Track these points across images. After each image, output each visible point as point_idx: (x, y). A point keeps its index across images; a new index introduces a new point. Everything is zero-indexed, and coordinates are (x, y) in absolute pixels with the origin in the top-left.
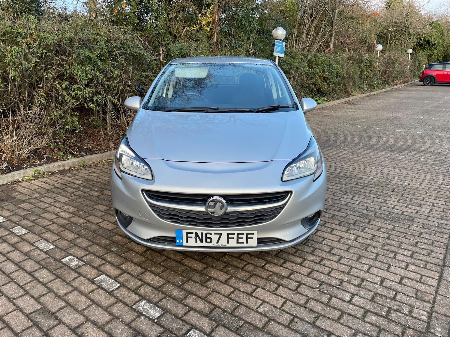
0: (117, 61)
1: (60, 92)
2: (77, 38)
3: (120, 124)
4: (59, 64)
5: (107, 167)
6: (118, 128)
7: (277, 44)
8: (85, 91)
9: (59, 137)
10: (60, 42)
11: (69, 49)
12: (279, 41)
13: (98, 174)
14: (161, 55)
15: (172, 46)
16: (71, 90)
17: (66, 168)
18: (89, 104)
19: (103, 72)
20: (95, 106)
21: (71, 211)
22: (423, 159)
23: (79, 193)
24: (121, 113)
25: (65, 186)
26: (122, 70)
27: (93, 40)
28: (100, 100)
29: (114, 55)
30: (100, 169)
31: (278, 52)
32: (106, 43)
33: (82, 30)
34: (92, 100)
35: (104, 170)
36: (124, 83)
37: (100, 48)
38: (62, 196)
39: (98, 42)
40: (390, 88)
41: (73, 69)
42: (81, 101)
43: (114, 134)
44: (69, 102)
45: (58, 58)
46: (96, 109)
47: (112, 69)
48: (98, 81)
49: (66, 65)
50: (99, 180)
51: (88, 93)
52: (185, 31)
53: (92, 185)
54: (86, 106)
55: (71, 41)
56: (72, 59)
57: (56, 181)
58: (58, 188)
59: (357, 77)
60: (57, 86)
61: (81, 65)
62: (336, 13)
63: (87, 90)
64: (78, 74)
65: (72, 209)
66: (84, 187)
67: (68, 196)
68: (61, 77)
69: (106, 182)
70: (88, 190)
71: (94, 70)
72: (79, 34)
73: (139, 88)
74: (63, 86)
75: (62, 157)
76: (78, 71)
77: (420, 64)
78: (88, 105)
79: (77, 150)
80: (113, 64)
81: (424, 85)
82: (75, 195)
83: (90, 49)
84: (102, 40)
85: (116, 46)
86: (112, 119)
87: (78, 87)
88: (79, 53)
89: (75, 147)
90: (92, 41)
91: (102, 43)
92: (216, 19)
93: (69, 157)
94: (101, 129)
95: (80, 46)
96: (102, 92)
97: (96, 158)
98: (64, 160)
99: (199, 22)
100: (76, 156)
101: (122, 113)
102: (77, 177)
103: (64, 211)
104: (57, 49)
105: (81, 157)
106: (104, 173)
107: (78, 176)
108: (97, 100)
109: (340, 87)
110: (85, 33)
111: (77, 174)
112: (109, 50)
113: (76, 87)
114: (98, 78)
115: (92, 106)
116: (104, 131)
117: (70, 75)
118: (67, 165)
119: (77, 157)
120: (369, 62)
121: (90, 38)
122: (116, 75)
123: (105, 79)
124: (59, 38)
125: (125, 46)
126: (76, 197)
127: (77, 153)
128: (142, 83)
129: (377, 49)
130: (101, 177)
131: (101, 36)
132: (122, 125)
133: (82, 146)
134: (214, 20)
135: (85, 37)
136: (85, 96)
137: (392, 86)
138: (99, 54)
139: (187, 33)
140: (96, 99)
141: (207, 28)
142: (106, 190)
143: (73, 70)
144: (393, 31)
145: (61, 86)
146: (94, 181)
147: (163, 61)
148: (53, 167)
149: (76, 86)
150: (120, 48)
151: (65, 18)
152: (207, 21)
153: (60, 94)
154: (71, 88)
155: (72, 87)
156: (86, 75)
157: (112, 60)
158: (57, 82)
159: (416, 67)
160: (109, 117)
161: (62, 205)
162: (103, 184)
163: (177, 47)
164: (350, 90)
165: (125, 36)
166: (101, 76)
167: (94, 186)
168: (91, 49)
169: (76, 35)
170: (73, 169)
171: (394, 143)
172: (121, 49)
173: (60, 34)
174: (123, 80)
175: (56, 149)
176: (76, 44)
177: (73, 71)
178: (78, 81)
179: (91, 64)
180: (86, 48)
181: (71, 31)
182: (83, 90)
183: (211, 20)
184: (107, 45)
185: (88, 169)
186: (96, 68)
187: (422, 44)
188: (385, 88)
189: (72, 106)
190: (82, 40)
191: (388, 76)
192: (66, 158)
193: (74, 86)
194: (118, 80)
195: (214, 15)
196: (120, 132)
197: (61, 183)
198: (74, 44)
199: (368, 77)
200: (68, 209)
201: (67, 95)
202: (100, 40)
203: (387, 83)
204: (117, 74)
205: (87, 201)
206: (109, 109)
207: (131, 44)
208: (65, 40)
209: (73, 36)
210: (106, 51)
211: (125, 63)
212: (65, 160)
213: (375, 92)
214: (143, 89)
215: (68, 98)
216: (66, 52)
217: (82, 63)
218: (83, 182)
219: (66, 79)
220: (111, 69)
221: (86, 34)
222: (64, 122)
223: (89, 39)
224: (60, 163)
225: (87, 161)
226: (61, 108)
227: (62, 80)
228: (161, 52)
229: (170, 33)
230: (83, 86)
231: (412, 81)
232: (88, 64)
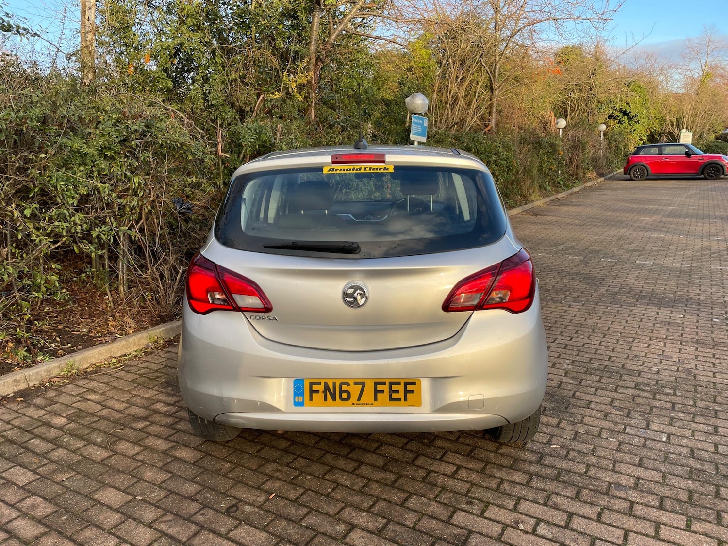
0: (137, 159)
1: (21, 225)
2: (57, 117)
3: (146, 277)
4: (19, 169)
5: (123, 373)
6: (142, 286)
7: (416, 121)
8: (73, 219)
9: (18, 316)
10: (21, 125)
11: (39, 139)
12: (417, 115)
13: (102, 394)
14: (218, 143)
15: (241, 128)
16: (44, 220)
17: (31, 384)
18: (82, 245)
19: (110, 179)
20: (95, 248)
21: (39, 513)
22: (718, 321)
23: (60, 453)
24: (147, 256)
25: (28, 436)
26: (148, 174)
27: (90, 120)
28: (104, 235)
29: (132, 148)
30: (106, 380)
31: (416, 134)
32: (115, 125)
33: (66, 101)
34: (87, 236)
35: (115, 384)
36: (152, 199)
37: (103, 135)
38: (21, 466)
39: (99, 122)
40: (582, 187)
41: (48, 176)
42: (66, 241)
43: (133, 300)
44: (39, 244)
45: (16, 156)
46: (96, 254)
47: (128, 174)
48: (100, 199)
49: (33, 170)
50: (105, 412)
51: (79, 222)
52: (261, 101)
53: (89, 428)
54: (75, 249)
55: (44, 123)
56: (45, 157)
57: (8, 423)
58: (11, 442)
59: (535, 171)
60: (13, 214)
61: (64, 169)
62: (497, 71)
63: (78, 217)
64: (59, 188)
65: (43, 509)
66: (72, 434)
67: (34, 466)
68: (23, 193)
69: (121, 415)
70: (80, 444)
71: (92, 178)
72: (61, 109)
73: (181, 207)
74: (26, 212)
75: (24, 360)
76: (58, 180)
77: (617, 146)
78: (78, 247)
79: (58, 339)
80: (130, 165)
81: (631, 179)
82: (51, 461)
83: (83, 138)
84: (106, 118)
85: (136, 130)
86: (128, 269)
87: (57, 212)
88: (61, 145)
89: (52, 333)
90: (87, 121)
91: (108, 126)
92: (313, 80)
93: (39, 359)
94: (107, 289)
95: (63, 131)
96: (108, 220)
97: (96, 356)
98: (27, 367)
99: (283, 85)
100: (54, 354)
101: (149, 255)
102: (56, 407)
103: (25, 515)
104: (15, 140)
105: (65, 355)
106: (115, 391)
107: (57, 403)
108: (98, 237)
109: (513, 188)
110: (73, 107)
111: (56, 399)
112: (122, 139)
113: (53, 213)
114: (99, 192)
115: (89, 248)
116: (113, 292)
117: (42, 190)
118: (34, 377)
119: (57, 357)
120: (551, 146)
121: (83, 117)
122: (137, 185)
123: (114, 195)
124: (18, 118)
125: (153, 130)
126: (52, 467)
127: (56, 346)
128: (188, 196)
129: (559, 126)
130: (110, 403)
131: (106, 112)
132: (151, 281)
133: (67, 329)
134: (309, 82)
135: (73, 115)
136: (73, 231)
137: (584, 182)
138: (101, 147)
139: (264, 105)
140: (97, 234)
141: (297, 95)
142: (121, 439)
143: (47, 179)
144: (574, 98)
145: (22, 212)
146: (93, 414)
147: (224, 155)
148: (4, 385)
149: (54, 211)
150: (143, 134)
151: (33, 81)
152: (298, 83)
153: (21, 228)
154: (43, 215)
155: (45, 212)
156: (76, 187)
157: (127, 157)
158: (13, 205)
159: (613, 152)
160: (123, 266)
161: (21, 494)
162: (116, 422)
163: (249, 129)
164: (527, 191)
165: (153, 110)
166: (105, 189)
167: (94, 429)
168: (86, 137)
169: (55, 112)
170: (47, 384)
171: (647, 288)
172: (145, 136)
173: (20, 110)
174: (150, 193)
175: (10, 344)
176: (55, 128)
177: (49, 181)
178: (59, 201)
179: (86, 165)
180: (75, 135)
181: (44, 103)
182: (69, 218)
183: (304, 81)
184: (117, 128)
185: (81, 383)
186: (95, 174)
187: (618, 116)
188: (575, 186)
189: (45, 250)
190: (66, 121)
191: (577, 167)
192: (33, 362)
193: (51, 210)
194: (141, 194)
195: (310, 73)
196: (147, 296)
197: (20, 428)
198: (49, 129)
199: (550, 170)
200: (33, 507)
201: (34, 231)
202: (104, 120)
203: (577, 178)
204: (139, 183)
205: (79, 477)
206: (124, 251)
207: (165, 125)
208: (31, 121)
209: (48, 112)
210: (116, 139)
211: (154, 161)
212: (31, 367)
213: (563, 193)
214: (189, 209)
215: (38, 236)
216: (35, 144)
217: (65, 165)
218: (68, 419)
219: (33, 197)
220: (125, 174)
221: (74, 109)
222: (29, 285)
223: (80, 118)
224: (19, 374)
225: (77, 365)
226: (22, 256)
227: (25, 198)
228: (220, 140)
229: (233, 105)
230: (68, 210)
231: (610, 173)
232: (79, 167)
